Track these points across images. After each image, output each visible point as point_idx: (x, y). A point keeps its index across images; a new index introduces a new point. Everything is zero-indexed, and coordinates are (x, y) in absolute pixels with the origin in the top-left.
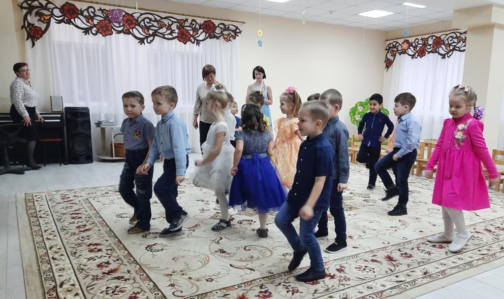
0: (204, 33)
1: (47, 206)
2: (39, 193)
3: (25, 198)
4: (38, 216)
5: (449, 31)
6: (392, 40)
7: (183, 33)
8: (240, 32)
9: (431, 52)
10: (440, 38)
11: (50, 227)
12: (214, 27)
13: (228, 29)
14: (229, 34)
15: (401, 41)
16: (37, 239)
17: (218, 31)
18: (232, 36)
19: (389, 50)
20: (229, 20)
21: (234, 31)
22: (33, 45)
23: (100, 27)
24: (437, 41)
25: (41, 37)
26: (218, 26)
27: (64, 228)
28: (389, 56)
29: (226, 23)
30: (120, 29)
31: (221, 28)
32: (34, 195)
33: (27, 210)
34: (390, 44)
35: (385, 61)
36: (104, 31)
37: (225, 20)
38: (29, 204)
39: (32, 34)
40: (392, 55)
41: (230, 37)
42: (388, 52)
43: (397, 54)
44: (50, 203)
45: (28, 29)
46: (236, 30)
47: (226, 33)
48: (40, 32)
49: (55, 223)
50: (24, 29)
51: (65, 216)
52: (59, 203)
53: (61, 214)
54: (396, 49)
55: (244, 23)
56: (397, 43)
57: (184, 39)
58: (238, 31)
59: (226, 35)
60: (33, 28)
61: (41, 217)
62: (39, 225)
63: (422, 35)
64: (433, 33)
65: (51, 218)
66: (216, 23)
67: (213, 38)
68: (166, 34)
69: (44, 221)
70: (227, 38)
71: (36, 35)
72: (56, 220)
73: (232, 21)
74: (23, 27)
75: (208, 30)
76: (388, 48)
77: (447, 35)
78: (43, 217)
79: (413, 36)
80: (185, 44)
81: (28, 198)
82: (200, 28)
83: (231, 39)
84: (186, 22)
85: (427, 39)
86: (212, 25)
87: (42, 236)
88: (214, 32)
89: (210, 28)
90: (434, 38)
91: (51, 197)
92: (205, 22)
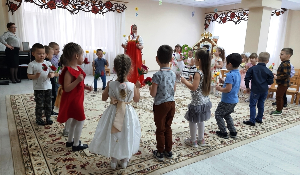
0: (106, 8)
1: (22, 103)
2: (18, 95)
3: (11, 98)
4: (18, 108)
5: (240, 9)
6: (209, 13)
7: (95, 8)
8: (126, 8)
9: (229, 20)
10: (234, 13)
11: (24, 114)
12: (112, 5)
13: (119, 6)
14: (120, 9)
15: (213, 14)
16: (17, 121)
17: (114, 7)
18: (121, 10)
19: (206, 19)
20: (120, 1)
21: (123, 8)
22: (13, 14)
23: (49, 5)
24: (233, 15)
25: (17, 9)
26: (114, 5)
27: (32, 115)
28: (207, 22)
29: (118, 3)
30: (60, 5)
31: (115, 6)
32: (15, 96)
33: (12, 105)
34: (207, 15)
35: (205, 25)
36: (52, 7)
37: (118, 1)
38: (12, 102)
39: (12, 8)
40: (208, 22)
41: (120, 11)
42: (206, 20)
43: (211, 21)
44: (24, 101)
45: (9, 5)
46: (124, 7)
47: (118, 8)
48: (16, 7)
49: (27, 112)
50: (7, 5)
51: (32, 109)
52: (29, 101)
53: (30, 107)
54: (210, 19)
55: (128, 3)
56: (211, 15)
57: (95, 11)
58: (125, 7)
59: (118, 9)
60: (12, 5)
61: (19, 109)
62: (18, 113)
63: (225, 11)
64: (230, 10)
65: (25, 109)
66: (113, 2)
67: (111, 11)
68: (85, 8)
69: (21, 111)
70: (119, 11)
71: (14, 9)
72: (27, 110)
73: (122, 2)
74: (7, 4)
75: (108, 7)
76: (206, 18)
77: (238, 11)
78: (20, 109)
79: (220, 12)
80: (96, 14)
81: (12, 98)
82: (104, 6)
83: (121, 12)
84: (96, 2)
85: (227, 13)
86: (110, 4)
87: (20, 120)
88: (111, 7)
89: (109, 5)
90: (231, 13)
91: (24, 98)
92: (107, 2)
